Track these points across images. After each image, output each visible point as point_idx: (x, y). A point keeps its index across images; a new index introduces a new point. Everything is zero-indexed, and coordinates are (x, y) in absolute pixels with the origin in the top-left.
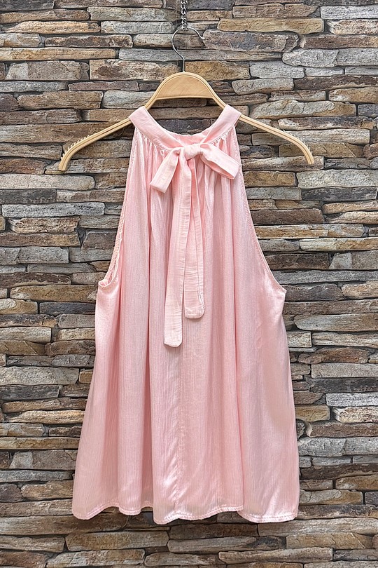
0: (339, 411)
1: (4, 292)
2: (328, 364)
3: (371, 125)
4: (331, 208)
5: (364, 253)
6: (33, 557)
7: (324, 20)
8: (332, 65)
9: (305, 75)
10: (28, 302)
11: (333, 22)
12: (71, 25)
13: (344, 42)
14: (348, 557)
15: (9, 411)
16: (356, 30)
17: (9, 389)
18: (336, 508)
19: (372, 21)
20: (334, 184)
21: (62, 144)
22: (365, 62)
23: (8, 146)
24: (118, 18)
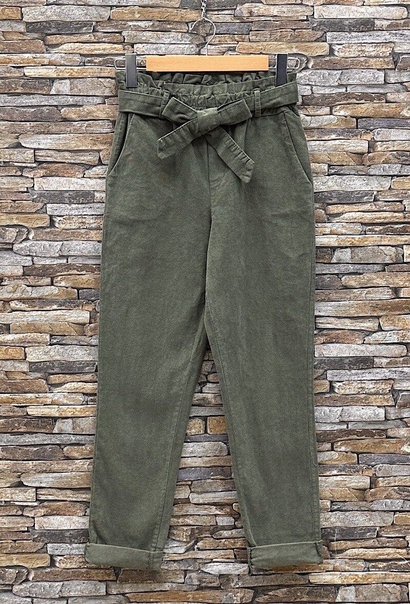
0: (337, 385)
1: (49, 280)
2: (329, 345)
3: (369, 137)
4: (333, 209)
5: (362, 248)
6: (74, 507)
7: (329, 44)
8: (336, 84)
9: (312, 93)
11: (337, 46)
12: (107, 47)
13: (347, 64)
14: (344, 508)
15: (53, 382)
16: (357, 53)
17: (53, 364)
18: (334, 467)
19: (371, 45)
20: (336, 188)
21: (99, 151)
22: (365, 81)
23: (52, 152)
24: (149, 40)
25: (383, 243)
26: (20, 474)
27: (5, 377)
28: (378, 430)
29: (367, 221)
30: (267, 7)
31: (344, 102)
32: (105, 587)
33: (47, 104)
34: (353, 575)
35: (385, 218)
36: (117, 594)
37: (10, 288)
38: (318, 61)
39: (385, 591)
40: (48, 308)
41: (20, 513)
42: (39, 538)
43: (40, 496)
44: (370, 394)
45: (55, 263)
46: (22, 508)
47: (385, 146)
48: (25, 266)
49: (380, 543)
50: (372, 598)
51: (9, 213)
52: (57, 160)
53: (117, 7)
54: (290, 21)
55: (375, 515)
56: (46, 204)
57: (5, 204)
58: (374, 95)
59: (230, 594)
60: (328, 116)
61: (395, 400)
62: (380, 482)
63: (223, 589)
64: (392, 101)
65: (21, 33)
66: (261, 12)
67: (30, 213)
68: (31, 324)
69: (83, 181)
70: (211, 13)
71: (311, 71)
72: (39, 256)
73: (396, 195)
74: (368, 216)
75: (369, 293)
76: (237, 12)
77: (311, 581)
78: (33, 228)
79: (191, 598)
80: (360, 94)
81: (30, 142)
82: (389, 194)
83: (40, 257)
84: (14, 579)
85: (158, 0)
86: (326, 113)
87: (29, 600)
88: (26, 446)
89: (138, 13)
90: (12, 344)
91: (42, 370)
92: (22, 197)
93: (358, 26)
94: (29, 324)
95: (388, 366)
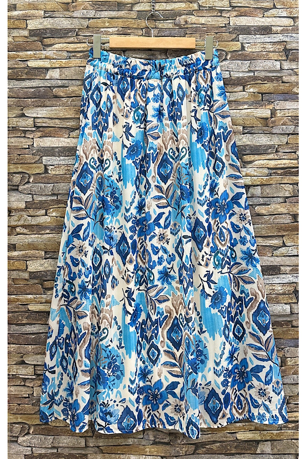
25: (283, 182)
26: (23, 355)
27: (12, 282)
28: (286, 321)
29: (272, 166)
30: (198, 18)
31: (253, 82)
32: (84, 441)
33: (43, 86)
34: (269, 433)
35: (284, 164)
36: (93, 447)
37: (16, 218)
38: (234, 54)
39: (293, 445)
40: (43, 232)
41: (23, 383)
42: (36, 403)
43: (37, 371)
44: (279, 295)
45: (49, 199)
46: (24, 380)
47: (283, 113)
48: (27, 202)
49: (290, 409)
50: (284, 451)
51: (15, 164)
52: (50, 126)
53: (93, 18)
54: (214, 27)
56: (42, 157)
57: (12, 157)
58: (273, 78)
59: (177, 449)
60: (242, 92)
61: (297, 298)
62: (288, 361)
63: (172, 445)
64: (286, 81)
65: (25, 37)
66: (193, 21)
67: (30, 163)
68: (31, 244)
69: (68, 140)
70: (159, 22)
71: (229, 62)
72: (37, 194)
73: (291, 148)
74: (272, 163)
75: (275, 218)
76: (177, 21)
77: (238, 438)
78: (32, 174)
79: (148, 451)
80: (264, 77)
81: (31, 113)
82: (287, 147)
83: (38, 195)
84: (19, 433)
85: (122, 13)
86: (241, 91)
87: (30, 449)
88: (27, 334)
89: (108, 22)
90: (18, 259)
91: (38, 278)
92: (25, 152)
93: (260, 31)
94: (29, 244)
95: (291, 273)
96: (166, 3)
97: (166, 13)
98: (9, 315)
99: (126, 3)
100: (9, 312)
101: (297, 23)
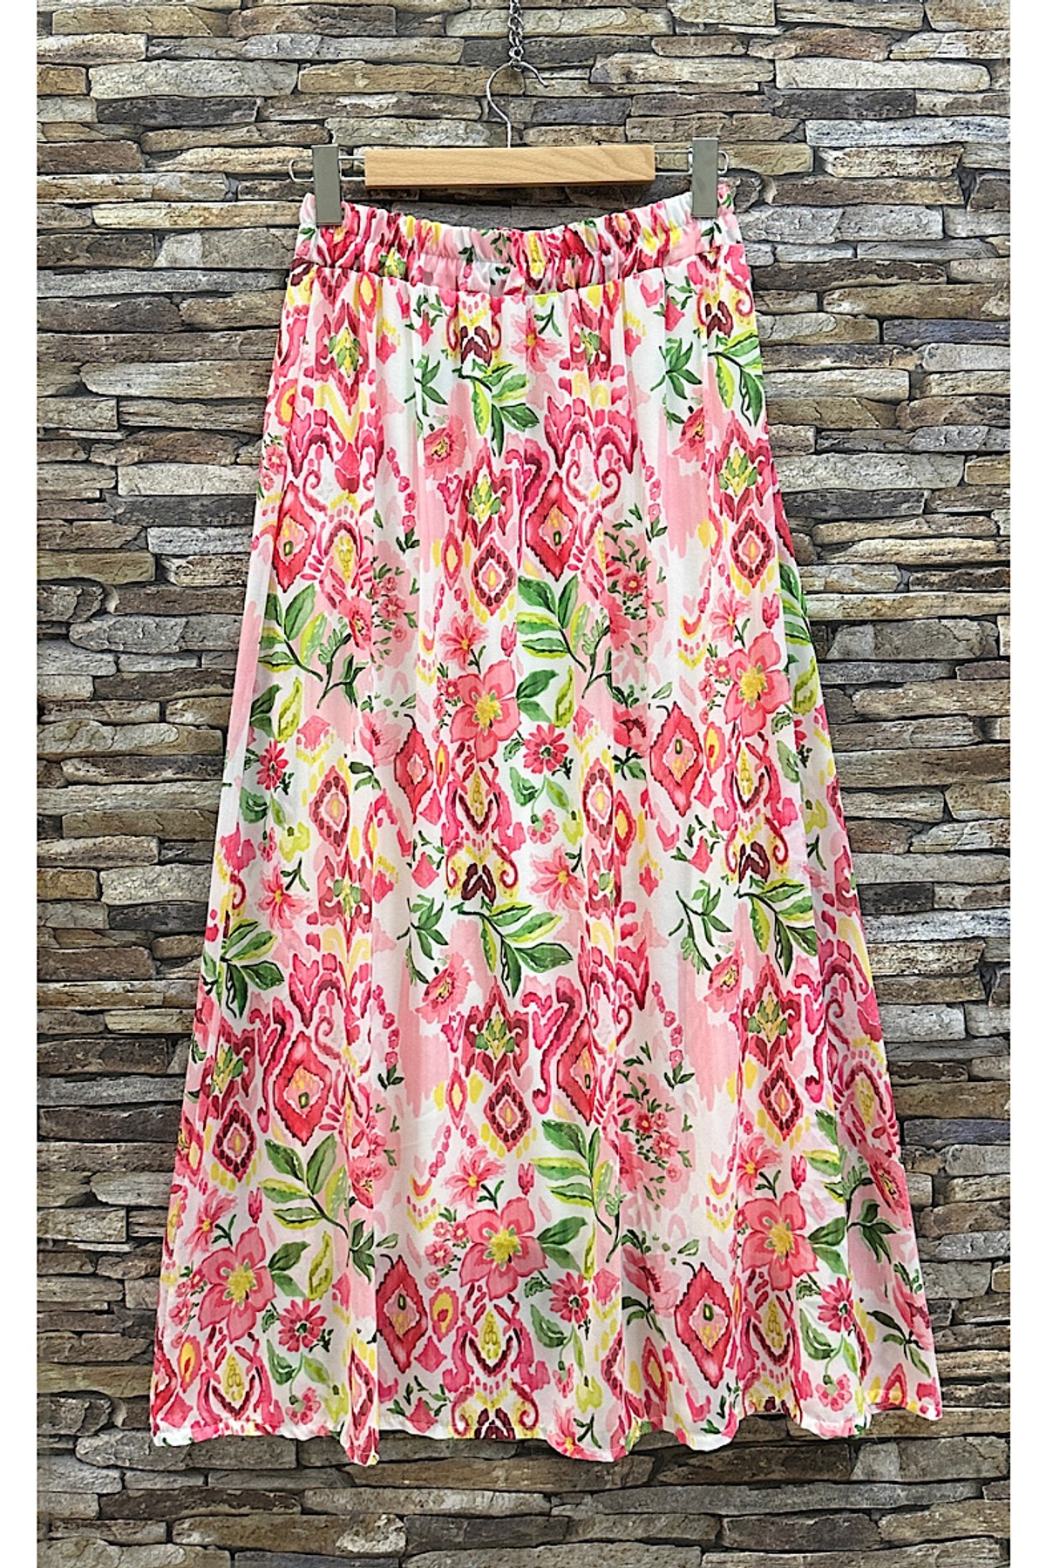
1: (154, 709)
3: (910, 363)
4: (831, 532)
5: (901, 624)
7: (812, 147)
8: (832, 239)
9: (776, 260)
10: (203, 730)
11: (831, 152)
12: (290, 155)
13: (855, 193)
15: (167, 954)
16: (878, 169)
17: (164, 909)
19: (910, 150)
20: (835, 483)
22: (897, 233)
23: (160, 405)
24: (389, 139)
25: (949, 612)
26: (89, 1174)
27: (52, 940)
28: (950, 1061)
29: (911, 560)
30: (667, 62)
31: (851, 281)
32: (294, 1449)
33: (146, 290)
35: (953, 553)
36: (323, 1467)
37: (61, 730)
38: (788, 185)
39: (970, 1452)
40: (152, 776)
41: (89, 1269)
42: (136, 1330)
43: (137, 1228)
44: (929, 977)
45: (171, 668)
46: (94, 1258)
47: (949, 383)
48: (98, 677)
49: (960, 1339)
50: (940, 1472)
51: (58, 551)
52: (172, 424)
53: (313, 62)
54: (721, 93)
55: (948, 1272)
56: (146, 528)
57: (47, 530)
58: (919, 265)
59: (596, 1469)
60: (814, 315)
61: (987, 987)
62: (957, 1189)
64: (963, 278)
65: (84, 124)
66: (653, 74)
67: (107, 550)
68: (112, 816)
69: (234, 473)
71: (772, 210)
72: (131, 653)
73: (976, 500)
74: (912, 548)
75: (919, 728)
76: (597, 73)
77: (790, 1433)
78: (115, 586)
79: (502, 1479)
80: (887, 263)
81: (106, 381)
82: (960, 496)
83: (136, 654)
84: (80, 1424)
85: (411, 46)
86: (810, 308)
87: (115, 1474)
88: (102, 1107)
89: (363, 77)
90: (70, 864)
91: (140, 924)
92: (89, 511)
93: (877, 108)
94: (107, 816)
95: (969, 907)
96: (559, 9)
97: (560, 44)
98: (42, 1046)
99: (425, 9)
100: (41, 1038)
101: (1001, 81)
